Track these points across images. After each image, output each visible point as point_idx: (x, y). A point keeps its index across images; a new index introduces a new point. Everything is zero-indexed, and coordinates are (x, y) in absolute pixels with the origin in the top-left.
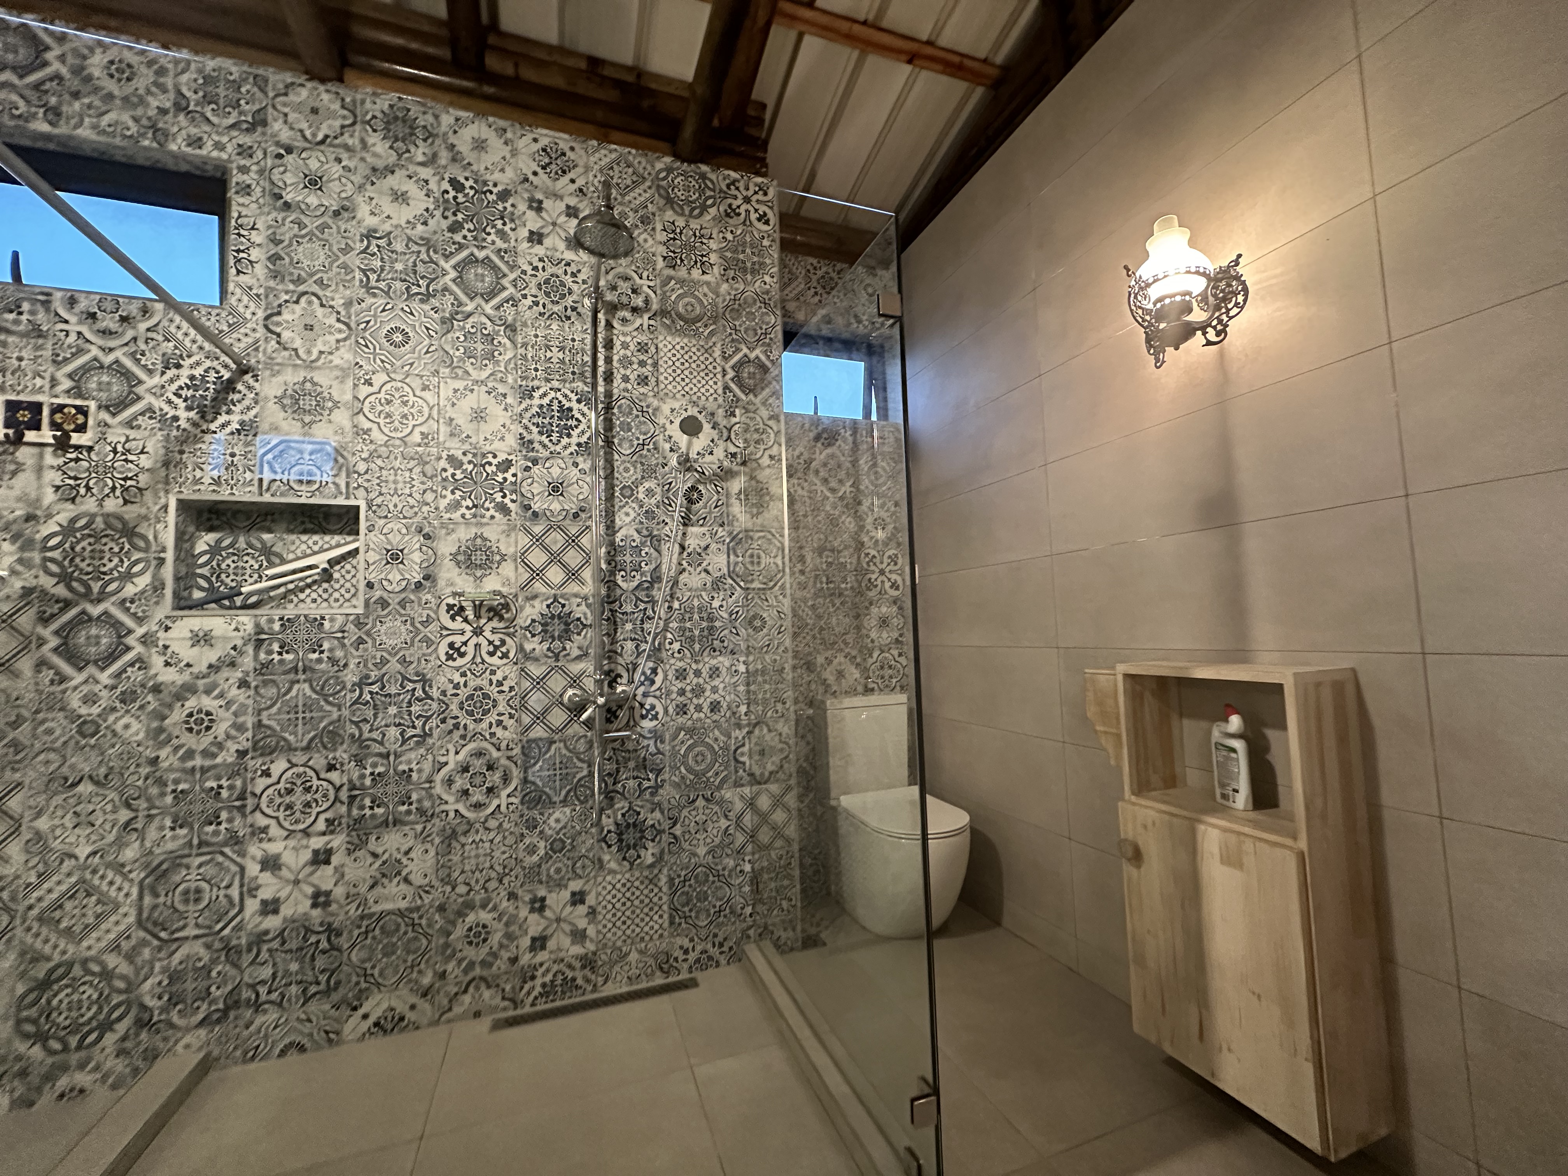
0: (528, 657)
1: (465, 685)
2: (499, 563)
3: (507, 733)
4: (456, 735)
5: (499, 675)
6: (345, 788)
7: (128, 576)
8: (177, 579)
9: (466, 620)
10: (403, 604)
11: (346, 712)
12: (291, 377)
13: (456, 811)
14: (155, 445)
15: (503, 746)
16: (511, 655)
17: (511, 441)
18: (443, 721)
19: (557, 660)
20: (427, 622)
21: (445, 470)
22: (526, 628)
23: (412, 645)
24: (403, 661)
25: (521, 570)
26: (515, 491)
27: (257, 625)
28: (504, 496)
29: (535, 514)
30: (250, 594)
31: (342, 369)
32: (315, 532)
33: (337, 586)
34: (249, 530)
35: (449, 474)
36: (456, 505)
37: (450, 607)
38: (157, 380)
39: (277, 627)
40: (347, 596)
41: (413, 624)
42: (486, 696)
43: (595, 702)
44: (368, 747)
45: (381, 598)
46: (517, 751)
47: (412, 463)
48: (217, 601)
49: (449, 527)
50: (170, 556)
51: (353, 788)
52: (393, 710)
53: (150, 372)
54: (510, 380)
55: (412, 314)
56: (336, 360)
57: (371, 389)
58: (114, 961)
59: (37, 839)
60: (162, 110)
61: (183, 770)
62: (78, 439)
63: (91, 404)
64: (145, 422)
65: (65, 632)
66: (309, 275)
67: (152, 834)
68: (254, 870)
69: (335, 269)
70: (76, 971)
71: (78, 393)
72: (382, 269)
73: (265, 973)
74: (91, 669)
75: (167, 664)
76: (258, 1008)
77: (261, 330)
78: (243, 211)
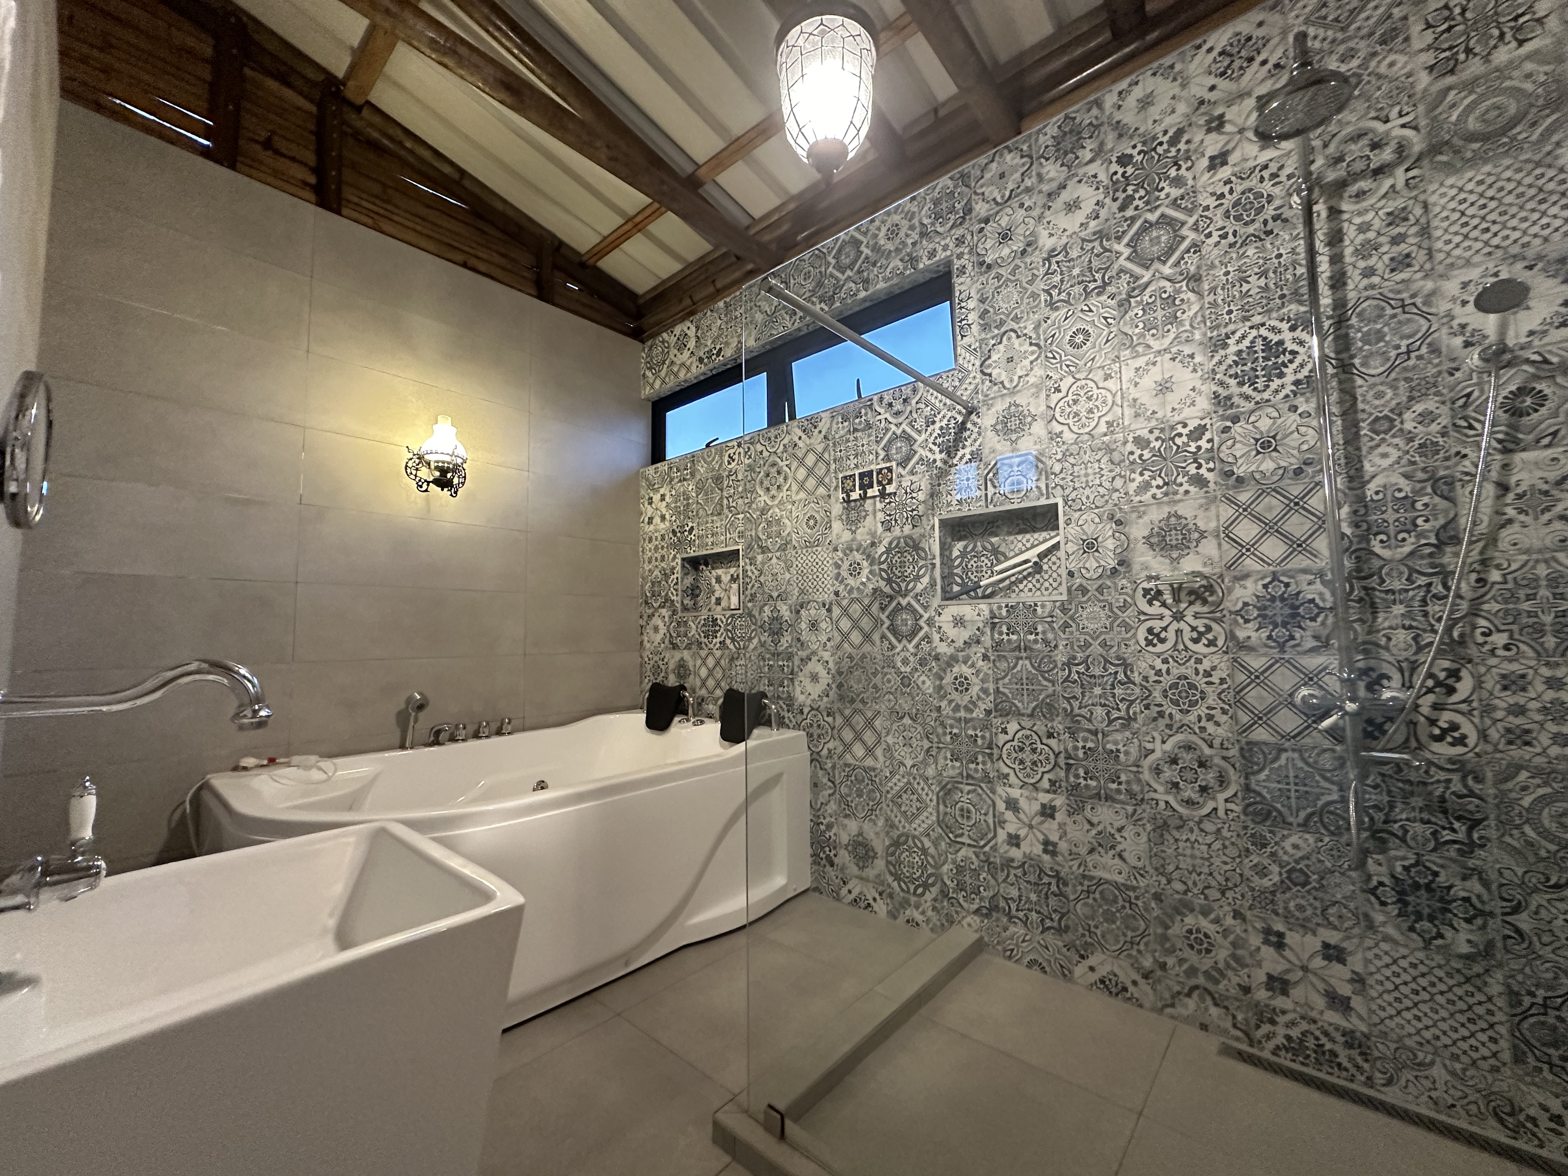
0: (1244, 646)
1: (1168, 672)
2: (1198, 541)
3: (1220, 730)
4: (1162, 723)
5: (1206, 665)
6: (1062, 755)
7: (918, 578)
8: (943, 578)
9: (1164, 604)
10: (1100, 590)
11: (1059, 688)
12: (1000, 406)
13: (1167, 802)
14: (925, 484)
15: (1217, 743)
16: (1220, 643)
17: (1204, 404)
18: (1147, 707)
19: (1282, 651)
20: (1125, 607)
21: (1132, 453)
22: (1237, 613)
23: (1112, 629)
24: (1104, 644)
25: (1225, 546)
26: (1212, 459)
27: (991, 611)
28: (1199, 467)
29: (1240, 480)
30: (987, 586)
31: (1037, 386)
32: (1027, 532)
33: (1046, 577)
34: (982, 535)
35: (1136, 456)
36: (1146, 486)
37: (1146, 591)
38: (924, 436)
39: (1004, 612)
40: (1055, 585)
41: (1111, 610)
42: (1192, 686)
43: (1341, 708)
44: (1078, 722)
45: (1081, 585)
46: (1234, 752)
47: (1100, 453)
48: (967, 593)
49: (1139, 510)
50: (937, 561)
51: (1069, 757)
52: (1098, 691)
53: (919, 432)
54: (1197, 336)
55: (1091, 311)
56: (1032, 380)
57: (1060, 395)
58: (927, 843)
59: (888, 749)
60: (914, 244)
61: (954, 718)
62: (890, 489)
63: (894, 464)
64: (920, 468)
65: (892, 616)
66: (1008, 316)
67: (941, 762)
68: (1001, 806)
69: (1026, 301)
70: (910, 842)
71: (888, 458)
72: (1062, 281)
73: (1014, 893)
74: (904, 642)
75: (941, 640)
76: (1010, 917)
77: (979, 375)
78: (963, 288)
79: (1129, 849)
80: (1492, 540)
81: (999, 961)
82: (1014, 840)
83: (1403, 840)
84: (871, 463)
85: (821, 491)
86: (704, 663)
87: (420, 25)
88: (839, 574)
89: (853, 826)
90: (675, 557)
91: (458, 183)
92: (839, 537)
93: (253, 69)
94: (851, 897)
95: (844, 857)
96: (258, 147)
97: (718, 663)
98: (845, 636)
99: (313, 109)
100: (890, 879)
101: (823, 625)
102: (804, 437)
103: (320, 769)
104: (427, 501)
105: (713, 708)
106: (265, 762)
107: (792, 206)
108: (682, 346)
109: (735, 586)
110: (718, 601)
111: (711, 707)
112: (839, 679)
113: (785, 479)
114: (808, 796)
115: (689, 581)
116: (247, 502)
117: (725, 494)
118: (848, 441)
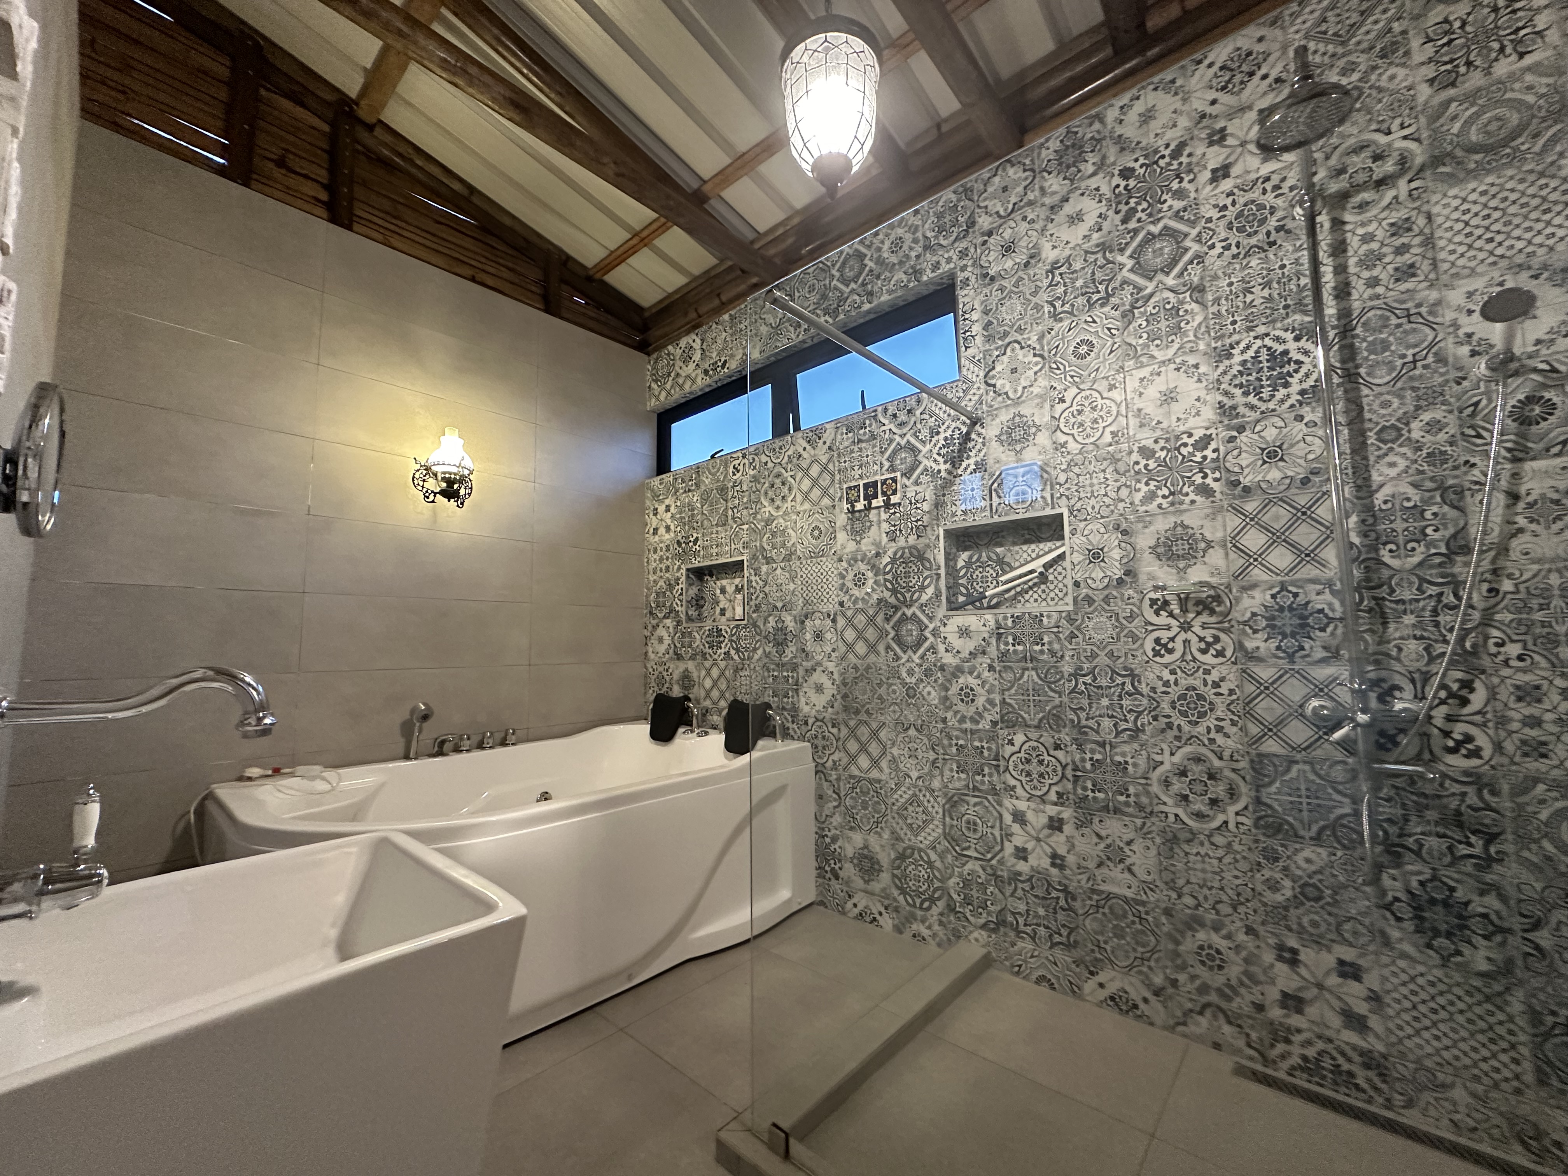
0: (1252, 657)
1: (1176, 683)
2: (1205, 551)
3: (1229, 742)
4: (1170, 734)
5: (1215, 676)
6: (1070, 768)
7: (922, 588)
8: (948, 589)
9: (1171, 615)
10: (1107, 600)
11: (1065, 699)
12: (1005, 416)
13: (1176, 815)
14: (929, 495)
15: (1226, 754)
16: (1229, 653)
17: (1209, 413)
18: (1155, 718)
19: (1293, 662)
20: (1131, 618)
21: (1137, 463)
22: (1245, 623)
23: (1118, 640)
24: (1110, 655)
25: (1232, 555)
26: (1218, 468)
27: (997, 622)
28: (1205, 476)
29: (1247, 490)
30: (993, 596)
31: (1041, 397)
32: (1032, 542)
33: (1052, 587)
34: (987, 545)
35: (1141, 466)
36: (1152, 496)
37: (1153, 602)
38: (928, 447)
39: (1010, 622)
40: (1061, 595)
41: (1117, 620)
42: (1200, 697)
43: (1353, 720)
44: (1085, 733)
45: (1087, 595)
46: (1243, 764)
47: (1105, 463)
48: (972, 603)
49: (1146, 520)
50: (942, 572)
51: (1076, 769)
52: (1105, 702)
53: (923, 442)
54: (1202, 346)
55: (1094, 322)
56: (1036, 390)
57: (1065, 406)
58: (933, 857)
59: (894, 760)
60: (918, 257)
61: (961, 730)
62: (894, 499)
63: (898, 474)
64: (924, 479)
65: (897, 627)
66: (1012, 327)
67: (947, 773)
68: (1008, 818)
69: (1029, 312)
70: (916, 856)
71: (892, 469)
72: (1065, 293)
73: (1022, 907)
74: (910, 652)
75: (947, 651)
76: (1018, 932)
77: (983, 386)
78: (966, 300)
79: (1138, 862)
80: (1503, 550)
81: (1007, 976)
82: (1022, 854)
83: (1418, 853)
84: (875, 473)
85: (826, 501)
86: (708, 673)
87: (432, 46)
88: (844, 585)
89: (858, 838)
90: (679, 568)
91: (468, 200)
92: (843, 547)
93: (268, 90)
94: (856, 911)
95: (849, 870)
96: (271, 165)
97: (722, 674)
98: (850, 647)
99: (326, 128)
100: (896, 893)
101: (828, 636)
102: (808, 447)
103: (324, 779)
104: (435, 513)
105: (717, 719)
106: (270, 772)
107: (796, 221)
108: (687, 358)
109: (739, 597)
110: (723, 612)
111: (715, 718)
112: (844, 690)
113: (790, 489)
114: (812, 808)
115: (693, 591)
116: (257, 513)
117: (730, 505)
118: (852, 451)
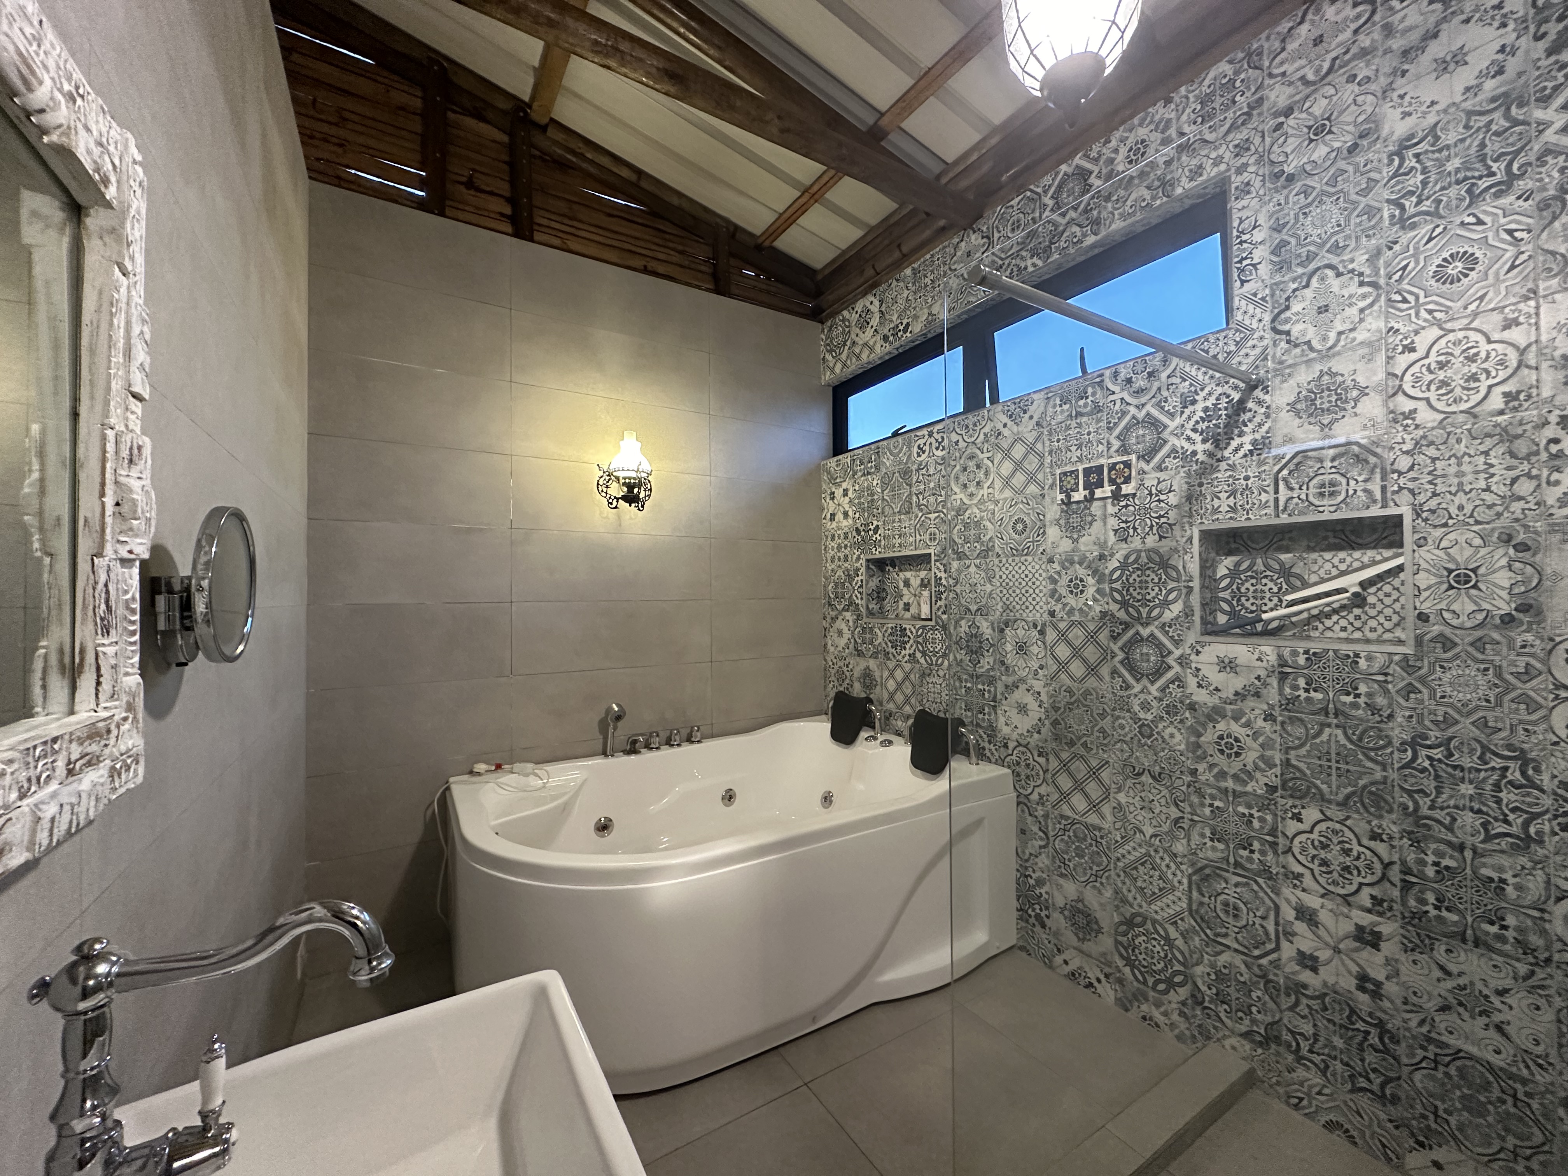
6: (1396, 868)
7: (1166, 604)
8: (1203, 605)
10: (1479, 644)
12: (1304, 377)
14: (1179, 482)
18: (1564, 828)
20: (1528, 674)
21: (1555, 441)
23: (1499, 704)
24: (1482, 724)
27: (1280, 656)
30: (1273, 619)
31: (1370, 345)
32: (1341, 548)
33: (1373, 612)
34: (1266, 551)
35: (1564, 446)
38: (1178, 421)
39: (1301, 660)
41: (1499, 675)
44: (1429, 828)
45: (1441, 635)
47: (1489, 442)
48: (1240, 627)
49: (1566, 530)
50: (1196, 584)
51: (1407, 871)
52: (1467, 789)
53: (1172, 416)
55: (1480, 222)
56: (1361, 335)
57: (1414, 356)
58: (1173, 933)
59: (1119, 807)
60: (1168, 163)
61: (1219, 789)
62: (1126, 489)
63: (1133, 457)
64: (1170, 462)
65: (1127, 648)
66: (1321, 246)
67: (1196, 839)
68: (1289, 914)
69: (1354, 220)
70: (1149, 925)
71: (1124, 450)
72: (1424, 183)
73: (1307, 1028)
74: (1145, 681)
75: (1200, 686)
76: (1299, 1059)
77: (1269, 335)
78: (1244, 214)
79: (1516, 1022)
81: (1279, 1106)
82: (1308, 961)
84: (1101, 455)
85: (1033, 489)
86: (892, 675)
88: (1055, 591)
89: (1070, 889)
90: (858, 558)
91: (636, 186)
92: (1055, 546)
93: (454, 112)
94: (1067, 969)
95: (1057, 921)
96: (462, 188)
97: (907, 677)
98: (1063, 666)
99: (505, 138)
100: (1120, 963)
101: (1035, 649)
102: (1010, 423)
103: (537, 775)
104: (619, 517)
105: (903, 725)
106: (493, 768)
107: (994, 141)
108: (863, 324)
109: (926, 593)
110: (907, 607)
111: (899, 723)
112: (1054, 716)
113: (987, 474)
114: (1013, 843)
115: (874, 583)
116: (469, 531)
117: (914, 490)
118: (1068, 428)
